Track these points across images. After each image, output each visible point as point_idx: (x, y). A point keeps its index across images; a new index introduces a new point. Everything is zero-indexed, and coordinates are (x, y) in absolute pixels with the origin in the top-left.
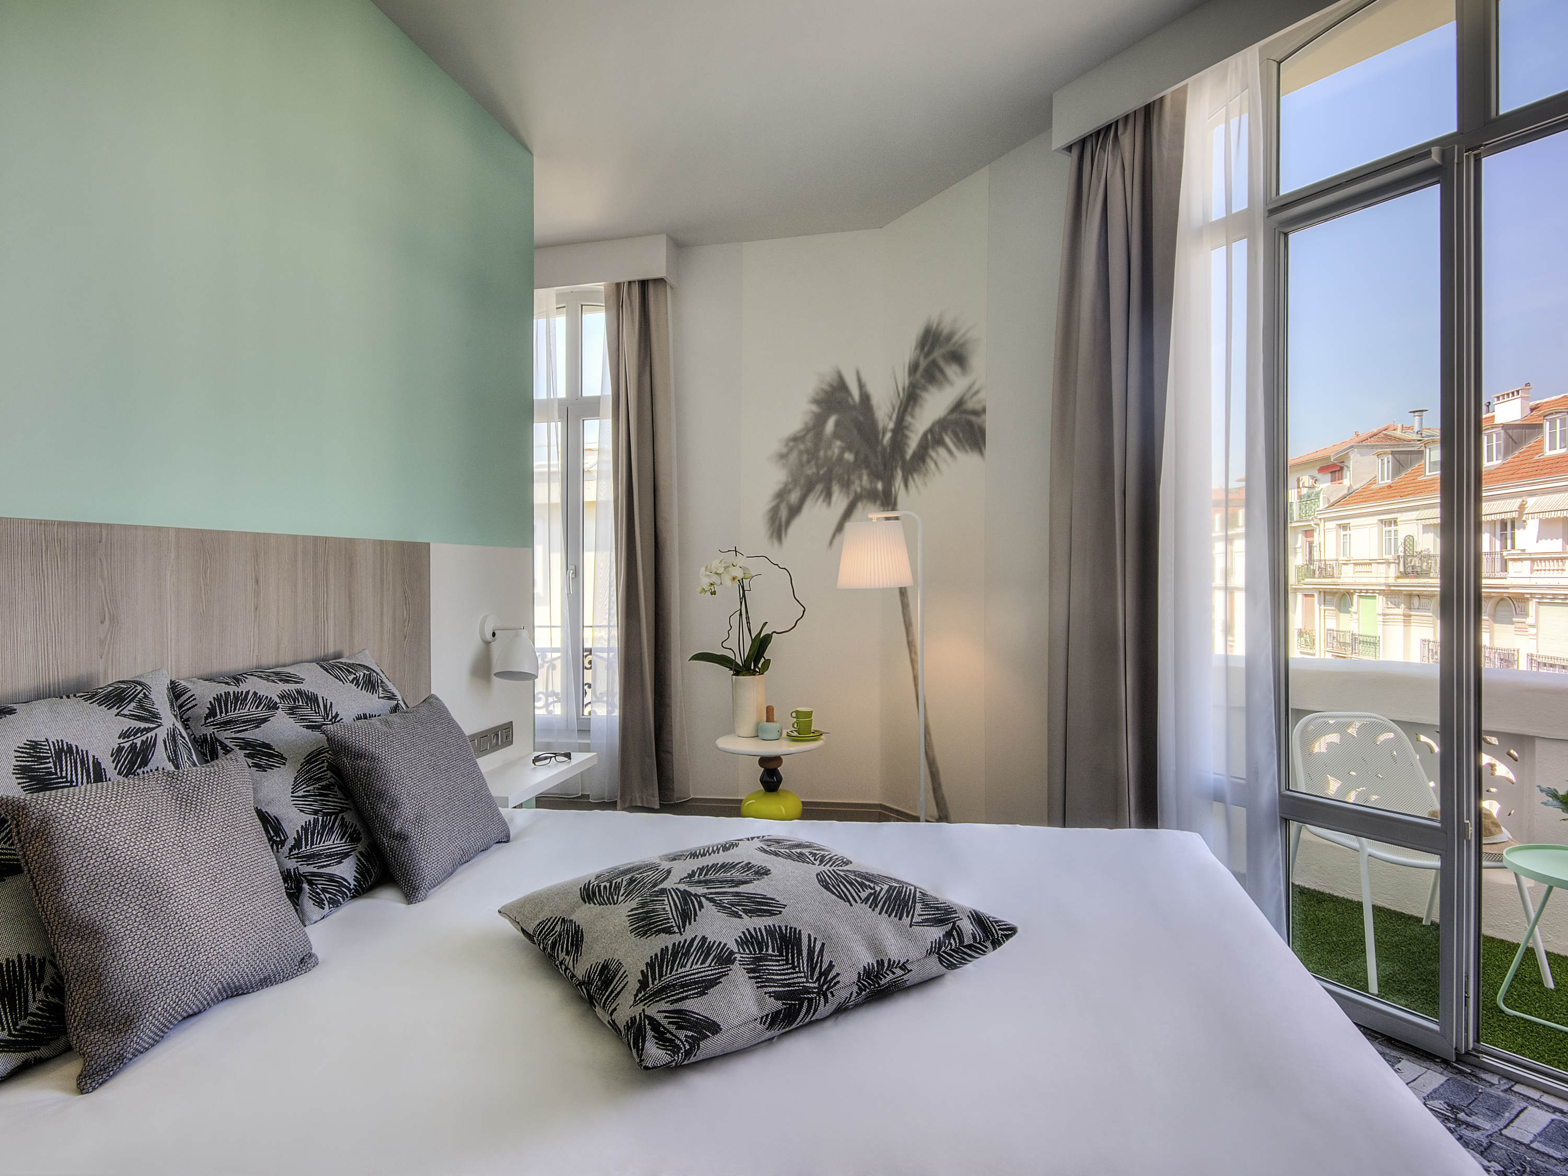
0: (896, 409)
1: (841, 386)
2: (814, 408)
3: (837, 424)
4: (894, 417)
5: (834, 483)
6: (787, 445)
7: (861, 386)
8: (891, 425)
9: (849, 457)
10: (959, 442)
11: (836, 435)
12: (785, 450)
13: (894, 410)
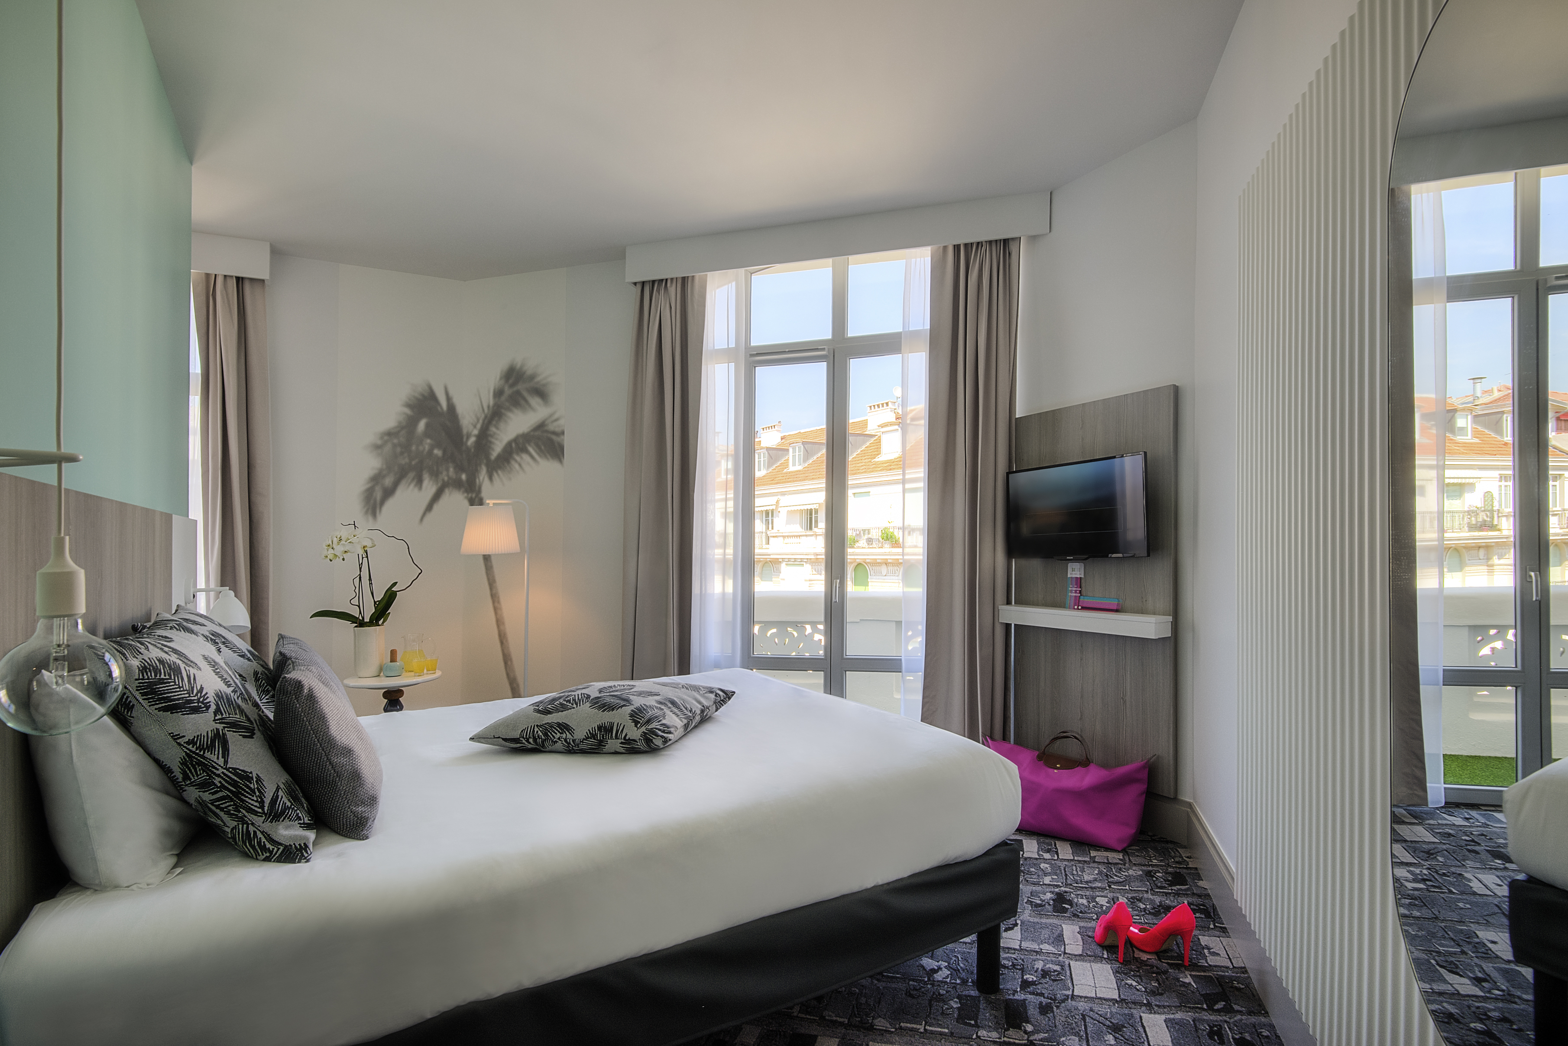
0: (481, 421)
1: (431, 396)
2: (408, 411)
3: (427, 425)
4: (479, 426)
5: (424, 472)
6: (382, 438)
7: (449, 399)
8: (476, 432)
9: (437, 452)
10: (541, 453)
11: (427, 434)
12: (379, 442)
13: (478, 420)
